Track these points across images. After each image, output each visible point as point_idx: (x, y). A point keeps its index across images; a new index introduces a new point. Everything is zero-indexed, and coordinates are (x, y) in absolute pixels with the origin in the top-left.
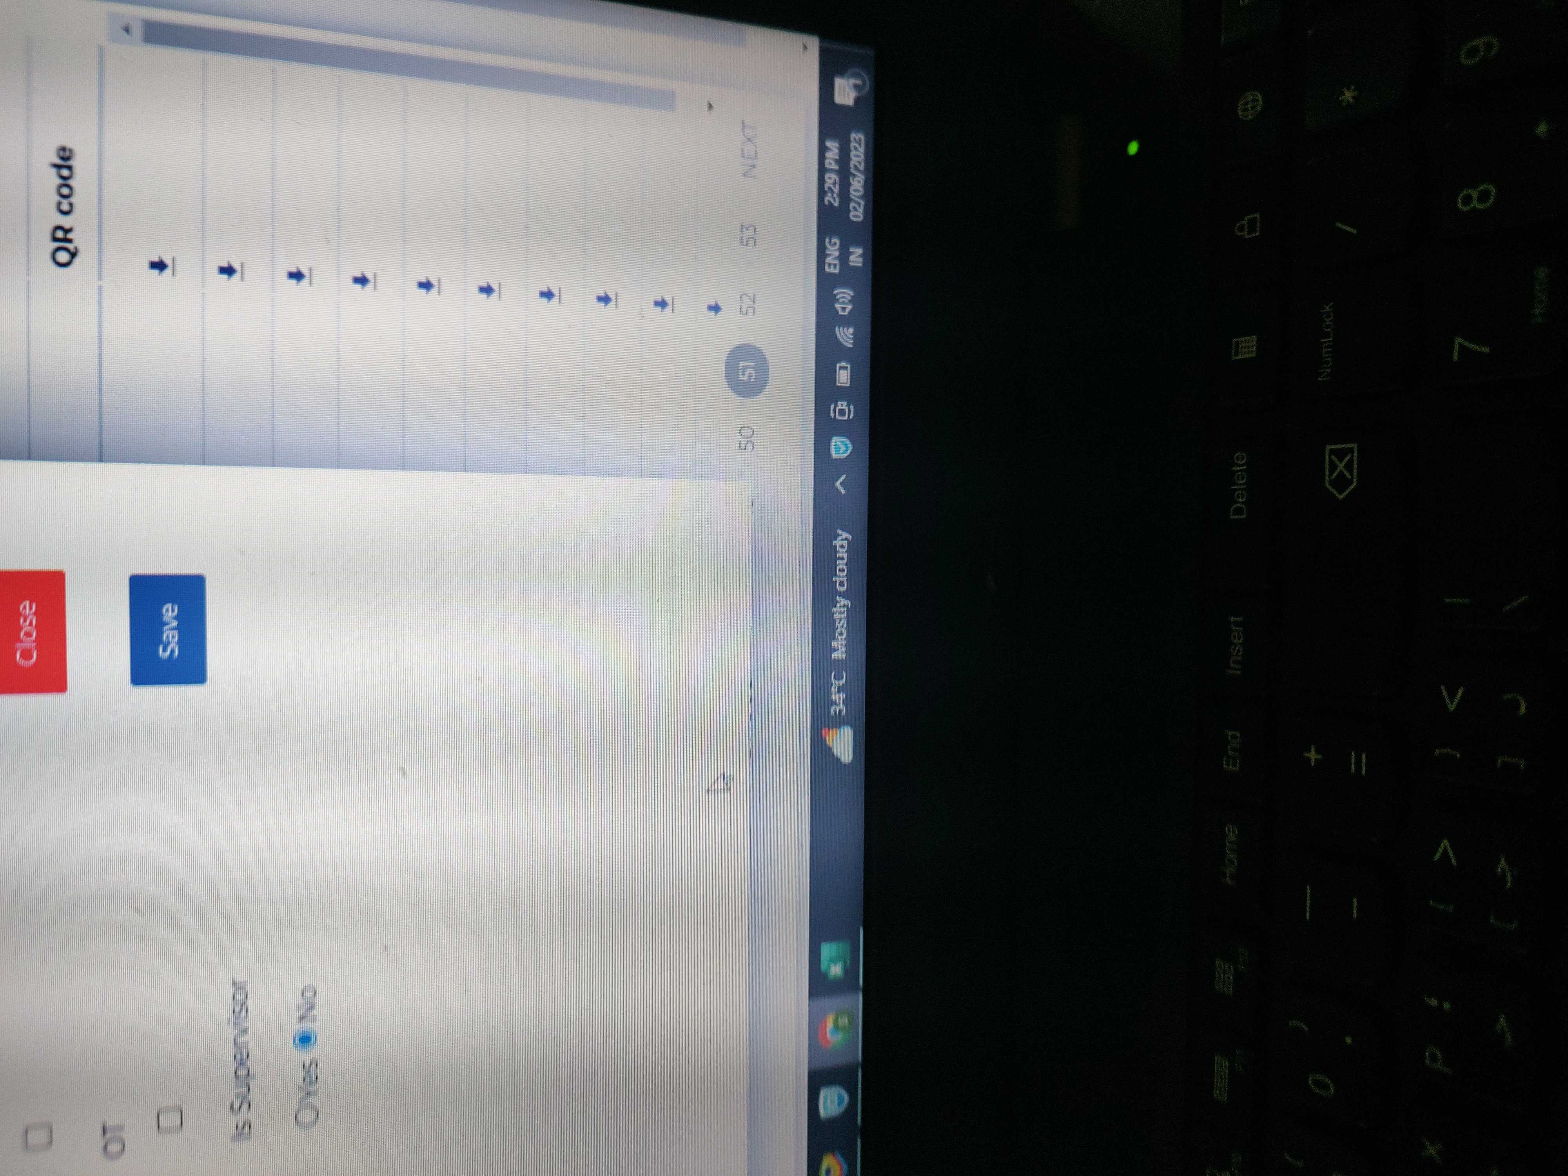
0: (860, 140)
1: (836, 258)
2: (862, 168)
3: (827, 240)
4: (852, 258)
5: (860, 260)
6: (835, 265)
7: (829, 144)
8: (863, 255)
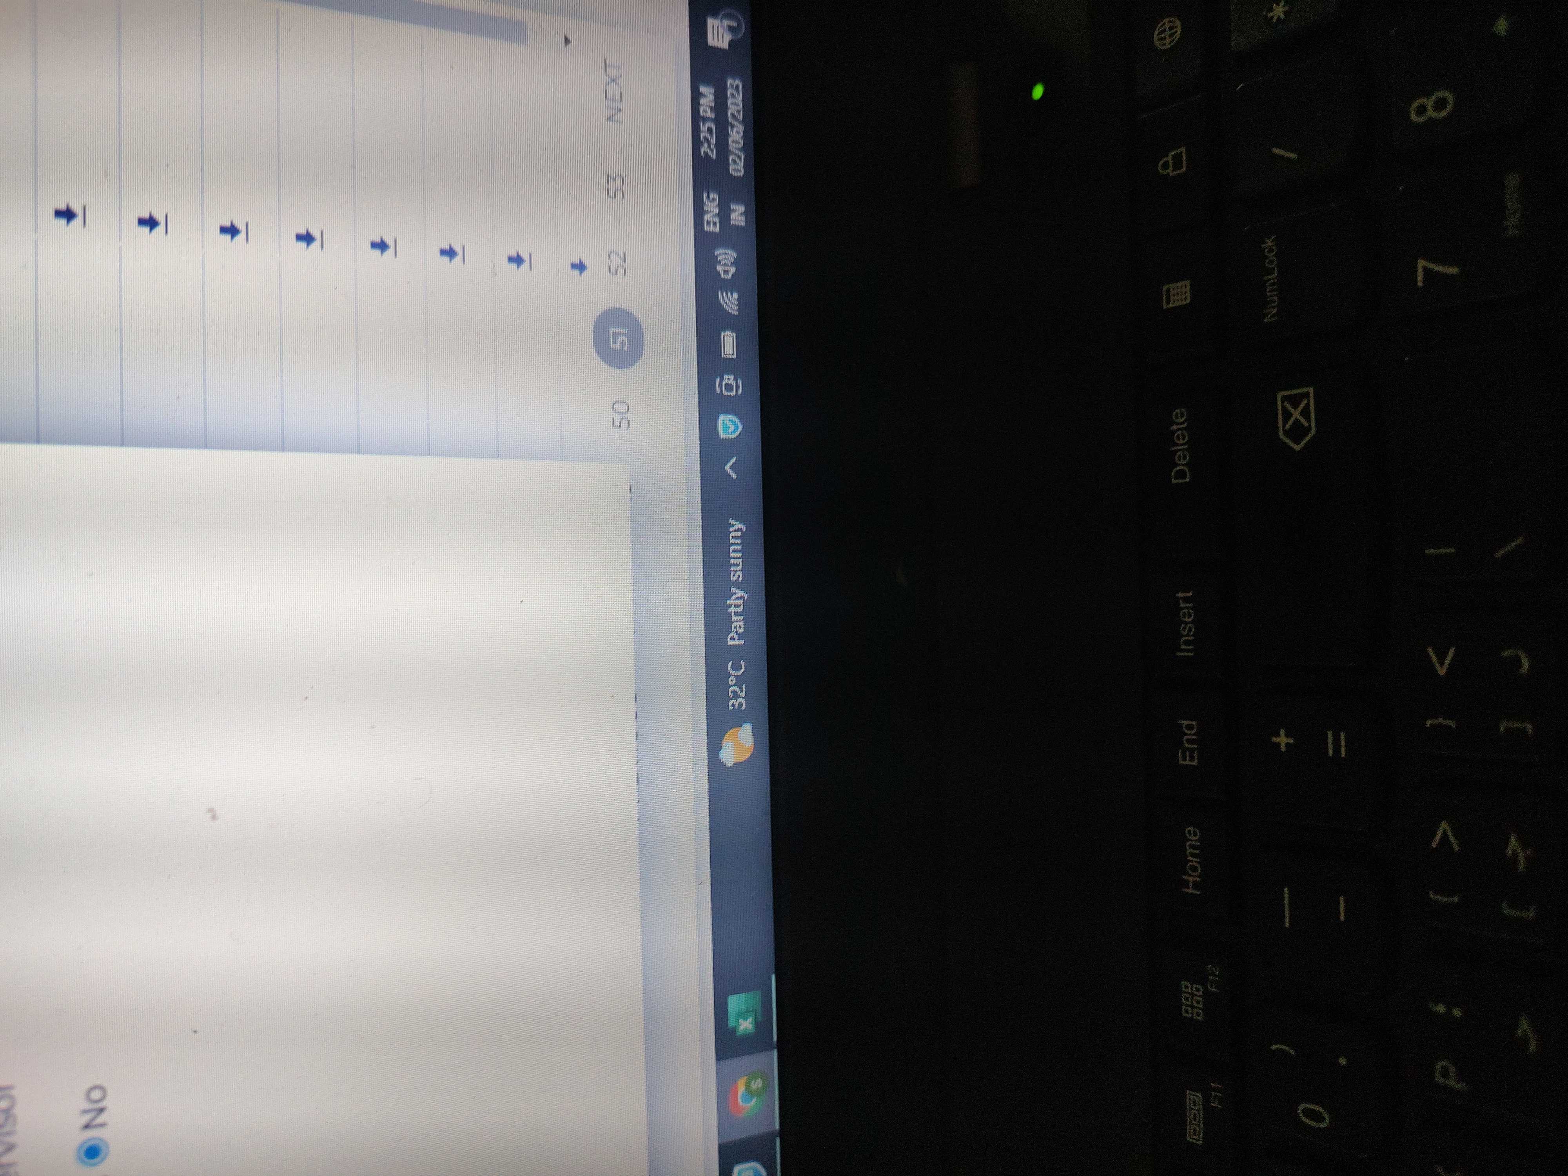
0: (737, 86)
1: (714, 216)
2: (741, 118)
3: (705, 195)
4: (733, 216)
5: (743, 218)
6: (715, 224)
7: (703, 89)
8: (745, 213)
